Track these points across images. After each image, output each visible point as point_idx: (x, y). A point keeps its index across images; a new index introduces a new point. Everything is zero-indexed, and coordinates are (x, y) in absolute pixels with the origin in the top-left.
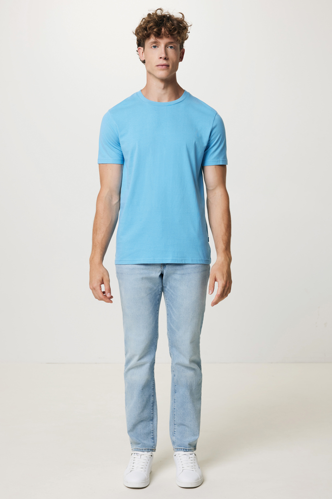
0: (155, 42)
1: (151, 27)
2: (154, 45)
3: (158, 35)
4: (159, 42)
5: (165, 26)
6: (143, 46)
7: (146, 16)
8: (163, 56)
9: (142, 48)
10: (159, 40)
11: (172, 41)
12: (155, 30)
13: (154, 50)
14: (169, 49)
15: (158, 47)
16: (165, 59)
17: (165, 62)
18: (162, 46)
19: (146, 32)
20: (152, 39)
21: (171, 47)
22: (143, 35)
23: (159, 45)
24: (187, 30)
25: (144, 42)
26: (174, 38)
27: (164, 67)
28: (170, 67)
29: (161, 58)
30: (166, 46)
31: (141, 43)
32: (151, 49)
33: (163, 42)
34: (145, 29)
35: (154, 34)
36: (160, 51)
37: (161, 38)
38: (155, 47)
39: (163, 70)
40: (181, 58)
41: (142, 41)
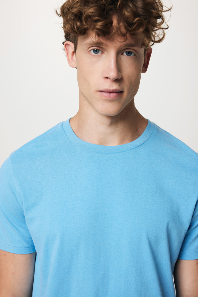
0: (97, 44)
2: (95, 48)
4: (106, 45)
8: (113, 74)
10: (106, 41)
13: (93, 58)
15: (103, 53)
16: (117, 80)
17: (115, 87)
19: (78, 24)
21: (129, 53)
23: (106, 50)
27: (112, 95)
28: (126, 93)
36: (106, 63)
38: (96, 51)
39: (111, 101)
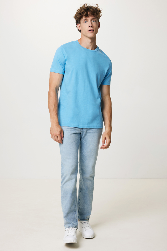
0: (86, 19)
1: (83, 12)
2: (85, 21)
3: (87, 16)
4: (88, 19)
5: (90, 11)
6: (80, 23)
7: (79, 8)
8: (91, 25)
9: (79, 24)
10: (87, 18)
11: (94, 18)
12: (85, 13)
13: (85, 24)
14: (93, 22)
15: (87, 22)
16: (92, 27)
17: (92, 28)
18: (89, 20)
19: (80, 15)
20: (84, 18)
21: (94, 21)
22: (79, 17)
23: (88, 21)
24: (101, 12)
25: (80, 21)
26: (95, 16)
27: (91, 31)
28: (95, 31)
29: (89, 27)
30: (91, 21)
31: (78, 22)
32: (84, 23)
33: (89, 19)
34: (80, 14)
35: (84, 15)
36: (89, 23)
37: (88, 17)
38: (86, 22)
39: (92, 33)
40: (99, 27)
41: (79, 20)
